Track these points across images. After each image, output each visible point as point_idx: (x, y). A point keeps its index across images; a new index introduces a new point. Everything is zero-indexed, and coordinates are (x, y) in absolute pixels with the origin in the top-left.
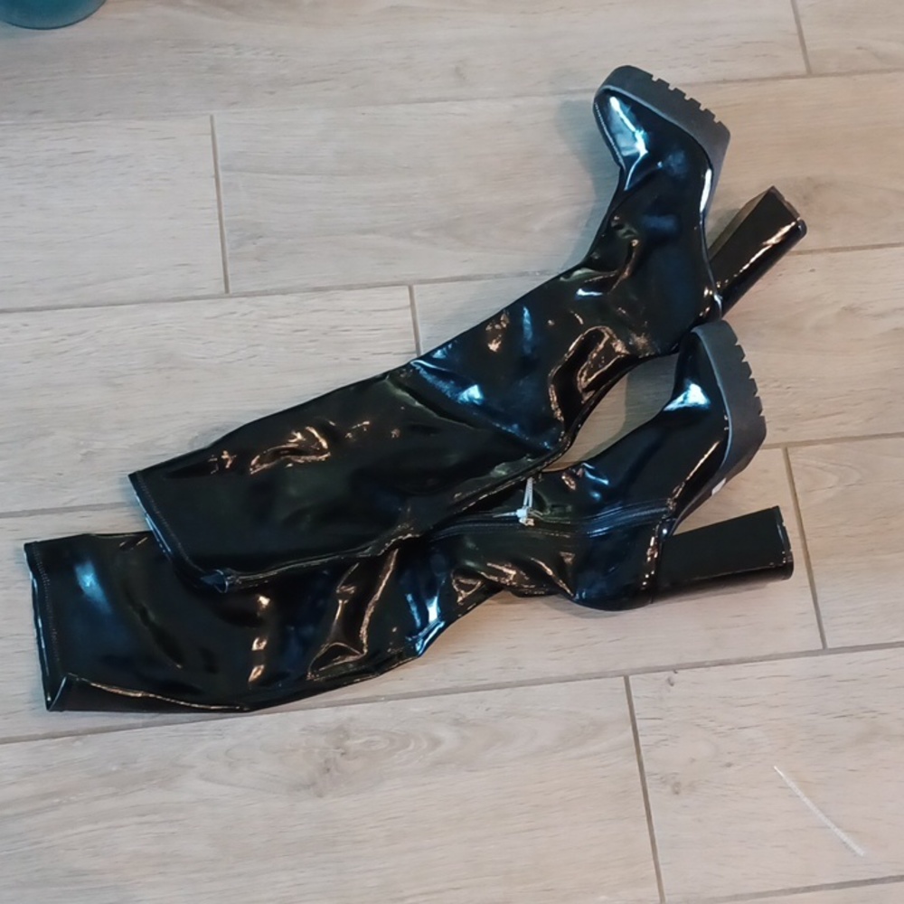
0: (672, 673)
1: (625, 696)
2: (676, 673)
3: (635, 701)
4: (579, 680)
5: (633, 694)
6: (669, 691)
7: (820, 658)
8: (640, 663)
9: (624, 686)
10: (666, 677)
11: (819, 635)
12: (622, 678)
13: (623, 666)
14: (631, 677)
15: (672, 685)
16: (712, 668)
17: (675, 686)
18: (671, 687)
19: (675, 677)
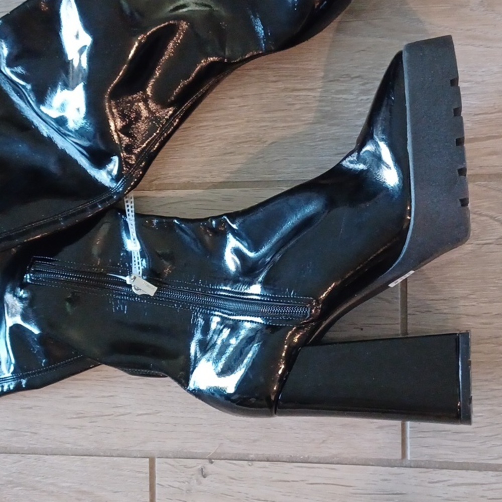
0: (206, 462)
1: (147, 483)
2: (212, 463)
3: (158, 490)
4: (99, 456)
5: (157, 480)
6: (200, 483)
7: (395, 470)
8: (171, 445)
9: (147, 470)
10: (200, 467)
11: (400, 441)
12: (148, 460)
13: (151, 447)
14: (157, 460)
15: (204, 477)
16: (257, 464)
17: (206, 479)
18: (203, 478)
19: (210, 468)
